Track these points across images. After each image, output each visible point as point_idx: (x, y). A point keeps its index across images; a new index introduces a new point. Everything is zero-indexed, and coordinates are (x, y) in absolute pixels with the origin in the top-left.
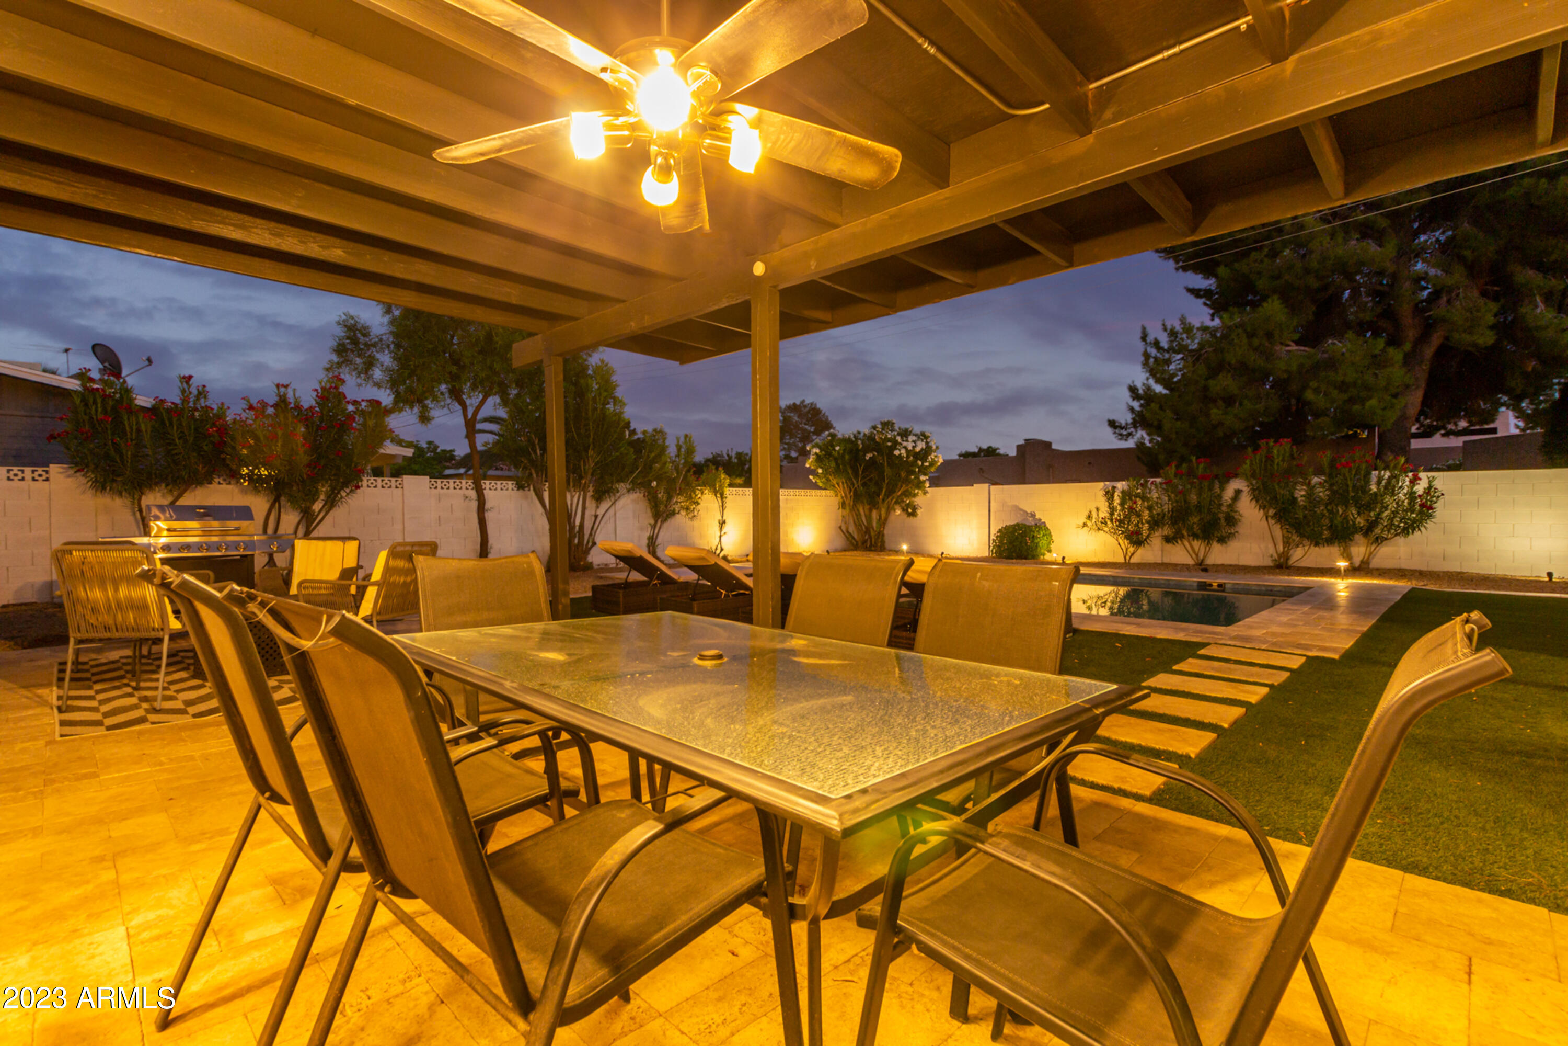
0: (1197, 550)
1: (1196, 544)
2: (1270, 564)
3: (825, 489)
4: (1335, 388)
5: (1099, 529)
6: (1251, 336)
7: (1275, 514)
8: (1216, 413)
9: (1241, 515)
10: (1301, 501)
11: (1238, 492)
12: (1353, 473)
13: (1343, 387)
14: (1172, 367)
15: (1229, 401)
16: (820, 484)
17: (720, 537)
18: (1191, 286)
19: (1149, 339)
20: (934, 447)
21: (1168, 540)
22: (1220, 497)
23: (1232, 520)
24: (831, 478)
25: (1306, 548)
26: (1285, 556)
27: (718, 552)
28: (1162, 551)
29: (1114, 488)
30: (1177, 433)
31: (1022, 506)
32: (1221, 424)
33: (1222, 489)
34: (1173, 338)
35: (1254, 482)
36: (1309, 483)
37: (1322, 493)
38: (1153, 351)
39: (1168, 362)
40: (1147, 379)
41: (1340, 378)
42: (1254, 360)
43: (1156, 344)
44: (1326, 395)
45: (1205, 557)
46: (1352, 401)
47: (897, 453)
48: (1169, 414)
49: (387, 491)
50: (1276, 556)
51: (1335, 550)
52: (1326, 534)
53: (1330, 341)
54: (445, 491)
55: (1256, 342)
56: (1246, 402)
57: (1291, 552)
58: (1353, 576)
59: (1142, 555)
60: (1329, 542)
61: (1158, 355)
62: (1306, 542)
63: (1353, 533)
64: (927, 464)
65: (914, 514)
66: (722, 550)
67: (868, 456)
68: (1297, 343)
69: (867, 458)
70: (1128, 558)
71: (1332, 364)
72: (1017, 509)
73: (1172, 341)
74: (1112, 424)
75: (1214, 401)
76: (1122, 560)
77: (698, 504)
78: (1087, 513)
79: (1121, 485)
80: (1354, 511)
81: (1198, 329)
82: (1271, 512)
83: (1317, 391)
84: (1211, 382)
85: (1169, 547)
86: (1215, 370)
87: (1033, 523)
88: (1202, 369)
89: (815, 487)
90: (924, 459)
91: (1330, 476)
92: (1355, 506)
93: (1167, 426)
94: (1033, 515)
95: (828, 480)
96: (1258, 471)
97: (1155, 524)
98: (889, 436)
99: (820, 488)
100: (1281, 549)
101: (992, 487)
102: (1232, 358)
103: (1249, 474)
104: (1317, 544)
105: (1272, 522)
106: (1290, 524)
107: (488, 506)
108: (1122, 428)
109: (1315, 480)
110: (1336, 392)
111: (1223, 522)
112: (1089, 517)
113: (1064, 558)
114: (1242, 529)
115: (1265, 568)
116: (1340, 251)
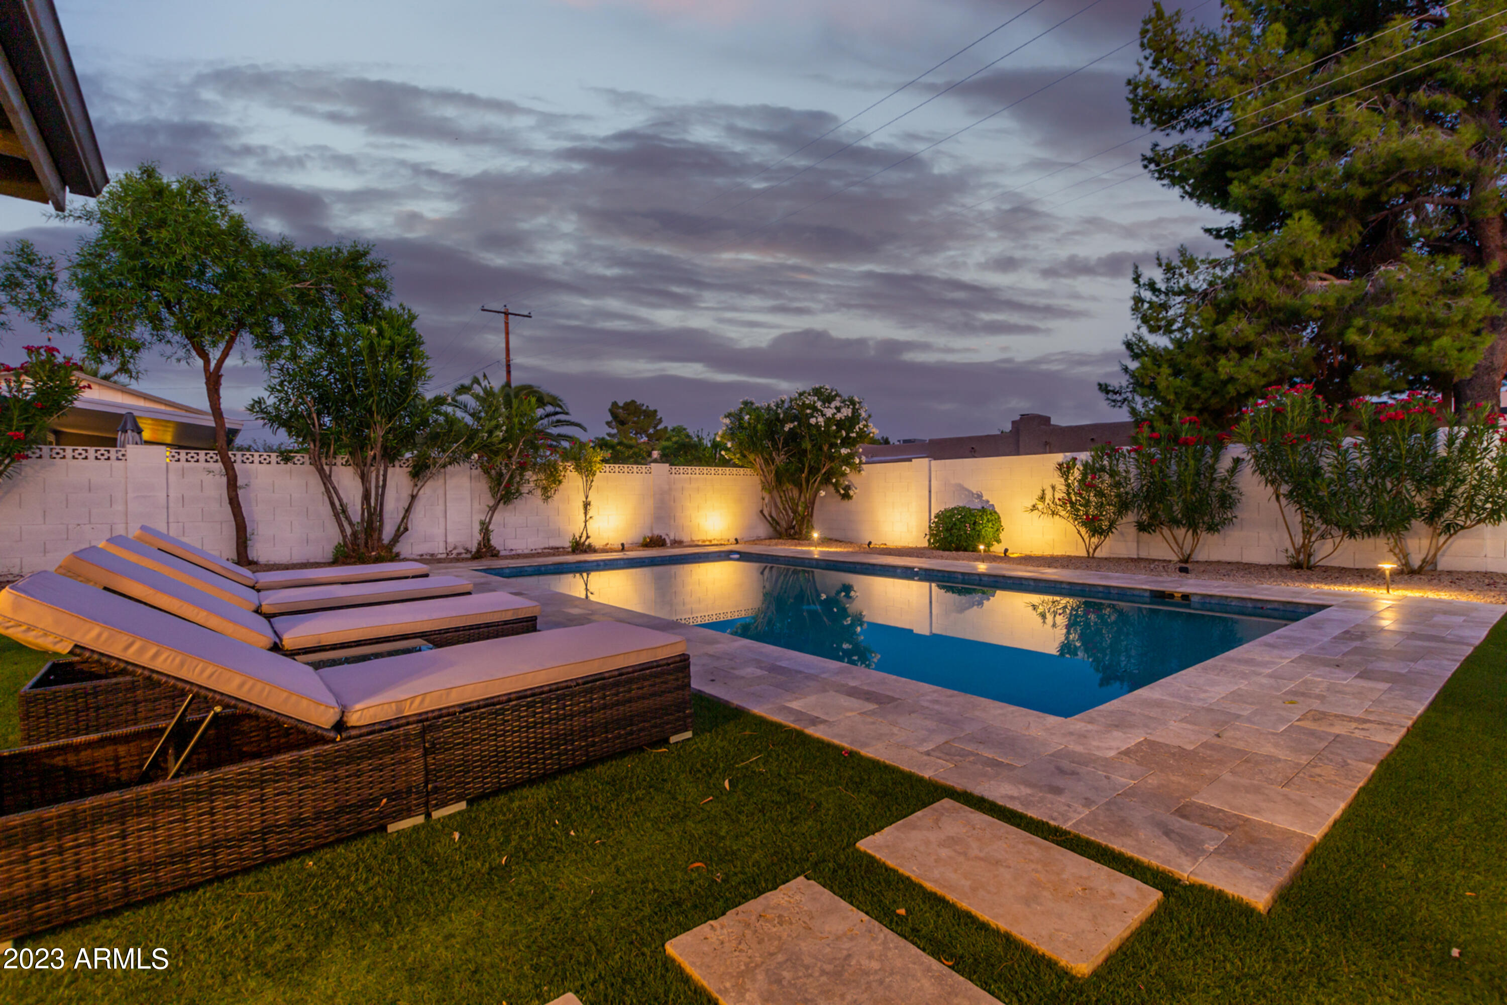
0: (1180, 542)
1: (1180, 532)
2: (1285, 562)
3: (742, 467)
4: (1390, 326)
5: (1053, 513)
6: (1272, 265)
7: (1291, 492)
8: (1225, 366)
9: (1241, 494)
10: (1328, 473)
11: (1237, 461)
12: (1407, 428)
13: (1401, 323)
14: (1171, 312)
15: (1245, 350)
16: (737, 461)
17: (586, 521)
18: (1209, 226)
19: (1142, 281)
20: (863, 415)
21: (1142, 527)
22: (1212, 468)
23: (1227, 501)
24: (747, 453)
25: (1338, 540)
26: (1306, 549)
27: (583, 539)
28: (1138, 542)
29: (1075, 459)
30: (1176, 393)
31: (966, 486)
32: (1231, 379)
33: (1217, 458)
34: (1169, 275)
35: (1258, 446)
36: (1339, 446)
37: (1361, 461)
38: (1147, 295)
39: (1165, 307)
40: (1139, 328)
41: (1397, 312)
42: (1278, 297)
43: (1152, 286)
44: (1376, 335)
45: (1192, 551)
46: (1412, 342)
47: (813, 421)
48: (1166, 370)
49: (102, 463)
50: (1291, 551)
51: (1382, 542)
52: (1368, 520)
53: (1382, 268)
54: (192, 464)
55: (1279, 273)
56: (1265, 349)
57: (1316, 545)
58: (1408, 585)
59: (1110, 547)
60: (1372, 531)
61: (1155, 299)
62: (1336, 532)
63: (1408, 519)
64: (854, 435)
65: (846, 496)
66: (588, 537)
67: (787, 427)
68: (1337, 272)
69: (786, 429)
70: (1091, 551)
71: (1385, 295)
72: (962, 488)
73: (1168, 280)
74: (1104, 388)
75: (1225, 351)
76: (1085, 554)
77: (560, 482)
78: (1039, 493)
79: (1084, 456)
80: (1409, 485)
81: (1202, 261)
82: (1285, 489)
83: (1363, 331)
84: (1220, 328)
85: (1145, 536)
86: (1223, 312)
87: (979, 506)
88: (1210, 313)
89: (726, 463)
90: (850, 429)
91: (1371, 434)
92: (1413, 479)
93: (1162, 384)
94: (980, 496)
95: (745, 456)
96: (1262, 431)
97: (1124, 506)
98: (807, 402)
99: (735, 466)
100: (1299, 540)
101: (934, 462)
102: (1248, 295)
103: (1249, 435)
104: (1352, 535)
105: (1284, 501)
106: (1309, 505)
107: (240, 482)
108: (1116, 393)
109: (1348, 441)
110: (1390, 330)
111: (1215, 504)
112: (1042, 498)
113: (1006, 550)
114: (1243, 512)
115: (1278, 567)
116: (1394, 145)
